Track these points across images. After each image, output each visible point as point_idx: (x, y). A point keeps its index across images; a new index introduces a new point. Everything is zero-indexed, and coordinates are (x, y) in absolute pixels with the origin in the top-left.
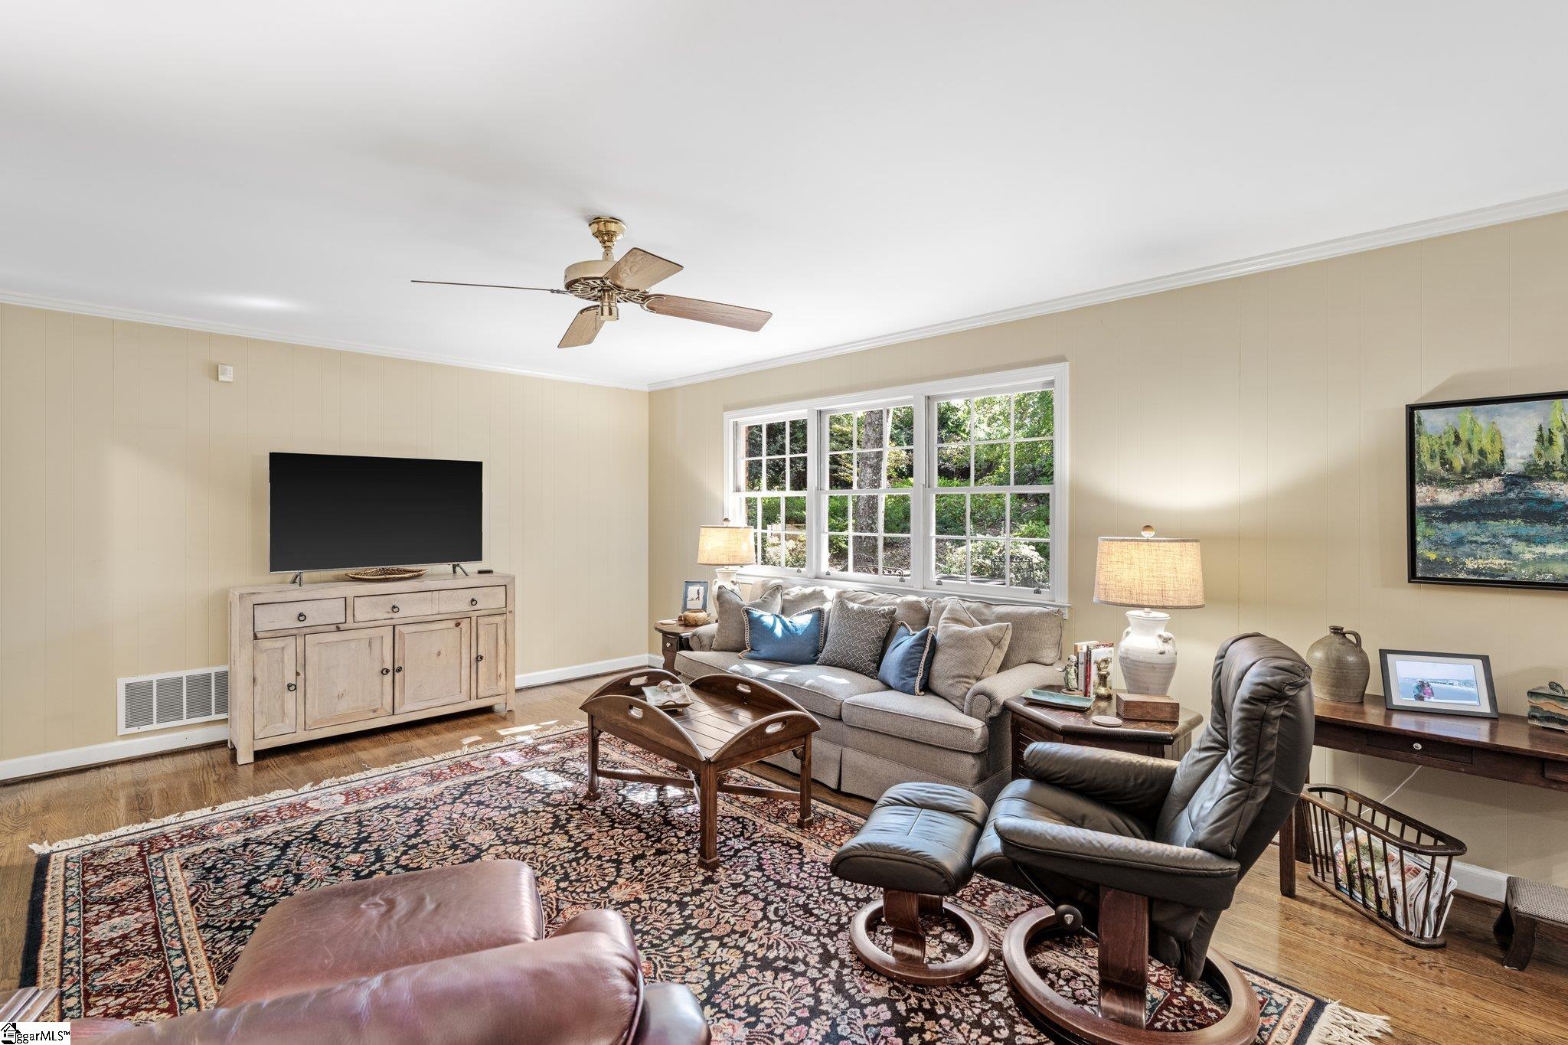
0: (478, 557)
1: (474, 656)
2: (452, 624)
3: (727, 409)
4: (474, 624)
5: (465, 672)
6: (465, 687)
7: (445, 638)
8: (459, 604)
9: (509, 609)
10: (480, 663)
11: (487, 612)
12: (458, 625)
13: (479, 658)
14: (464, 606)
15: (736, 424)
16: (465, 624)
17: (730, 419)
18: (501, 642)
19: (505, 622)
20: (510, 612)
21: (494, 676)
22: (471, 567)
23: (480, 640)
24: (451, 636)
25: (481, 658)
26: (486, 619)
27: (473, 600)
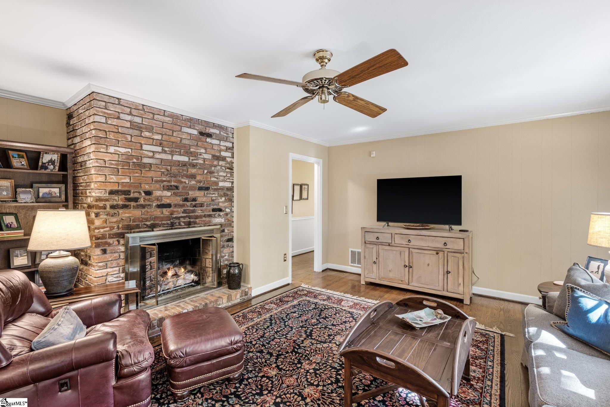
0: (459, 223)
1: (446, 270)
2: (435, 253)
4: (446, 255)
5: (441, 277)
6: (441, 284)
7: (431, 259)
8: (439, 244)
9: (466, 250)
10: (449, 275)
11: (453, 251)
12: (437, 254)
13: (448, 272)
14: (441, 246)
16: (441, 254)
18: (461, 267)
19: (463, 257)
20: (467, 253)
21: (457, 283)
23: (449, 264)
24: (434, 258)
25: (450, 272)
26: (452, 254)
27: (445, 243)
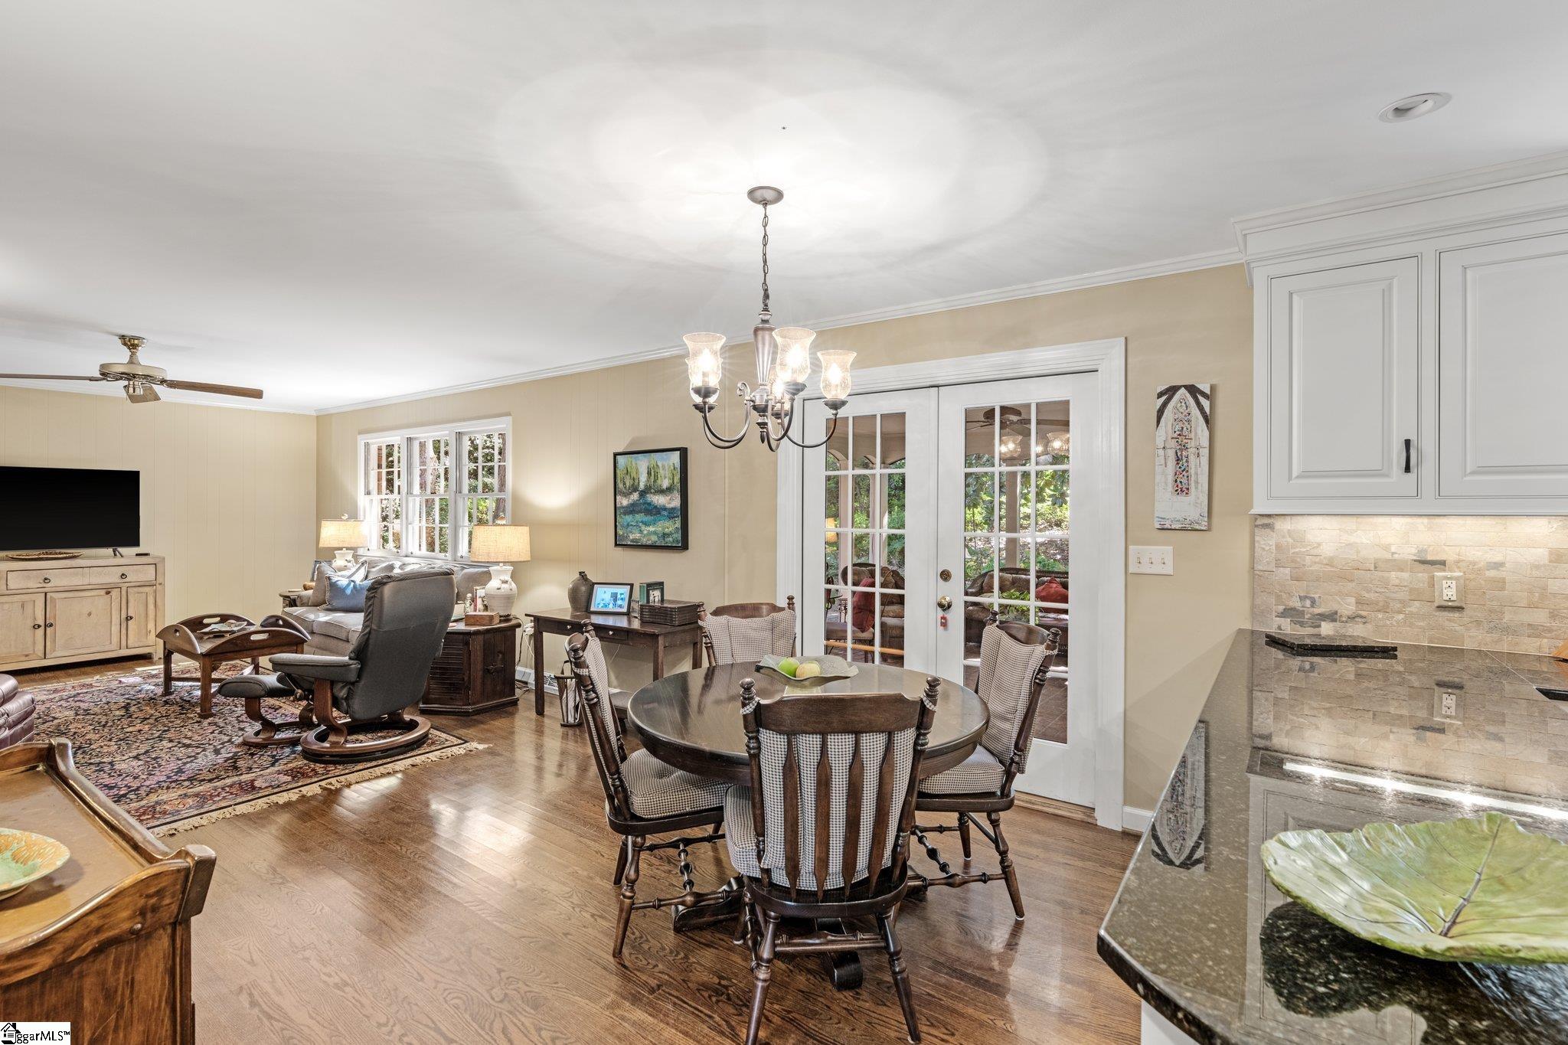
0: (136, 543)
1: (124, 616)
2: (103, 592)
3: (360, 433)
4: (124, 593)
5: (115, 629)
6: (115, 640)
7: (98, 603)
8: (112, 577)
9: (160, 580)
10: (130, 622)
11: (138, 584)
12: (108, 593)
13: (129, 618)
14: (116, 579)
15: (367, 445)
16: (115, 593)
17: (361, 441)
18: (151, 606)
19: (155, 592)
20: (160, 584)
21: (144, 631)
22: (128, 551)
23: (130, 604)
24: (102, 601)
25: (131, 618)
26: (136, 589)
27: (123, 575)
